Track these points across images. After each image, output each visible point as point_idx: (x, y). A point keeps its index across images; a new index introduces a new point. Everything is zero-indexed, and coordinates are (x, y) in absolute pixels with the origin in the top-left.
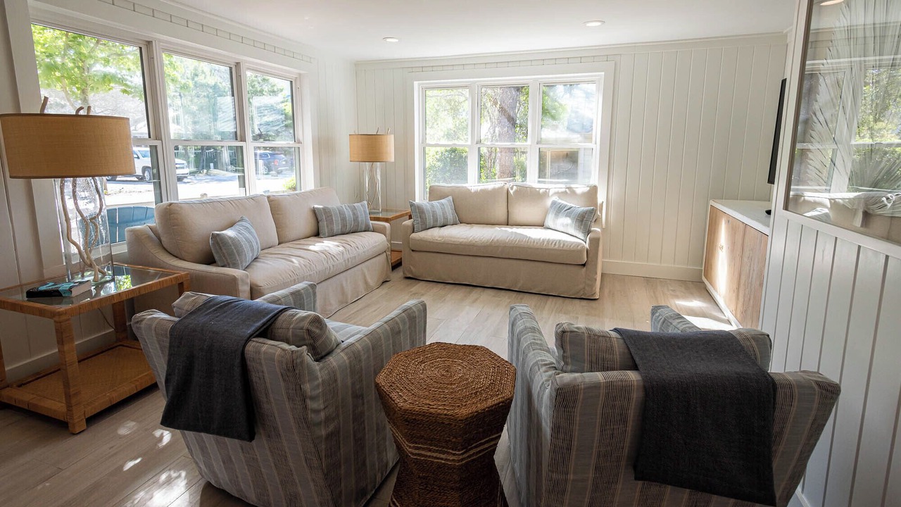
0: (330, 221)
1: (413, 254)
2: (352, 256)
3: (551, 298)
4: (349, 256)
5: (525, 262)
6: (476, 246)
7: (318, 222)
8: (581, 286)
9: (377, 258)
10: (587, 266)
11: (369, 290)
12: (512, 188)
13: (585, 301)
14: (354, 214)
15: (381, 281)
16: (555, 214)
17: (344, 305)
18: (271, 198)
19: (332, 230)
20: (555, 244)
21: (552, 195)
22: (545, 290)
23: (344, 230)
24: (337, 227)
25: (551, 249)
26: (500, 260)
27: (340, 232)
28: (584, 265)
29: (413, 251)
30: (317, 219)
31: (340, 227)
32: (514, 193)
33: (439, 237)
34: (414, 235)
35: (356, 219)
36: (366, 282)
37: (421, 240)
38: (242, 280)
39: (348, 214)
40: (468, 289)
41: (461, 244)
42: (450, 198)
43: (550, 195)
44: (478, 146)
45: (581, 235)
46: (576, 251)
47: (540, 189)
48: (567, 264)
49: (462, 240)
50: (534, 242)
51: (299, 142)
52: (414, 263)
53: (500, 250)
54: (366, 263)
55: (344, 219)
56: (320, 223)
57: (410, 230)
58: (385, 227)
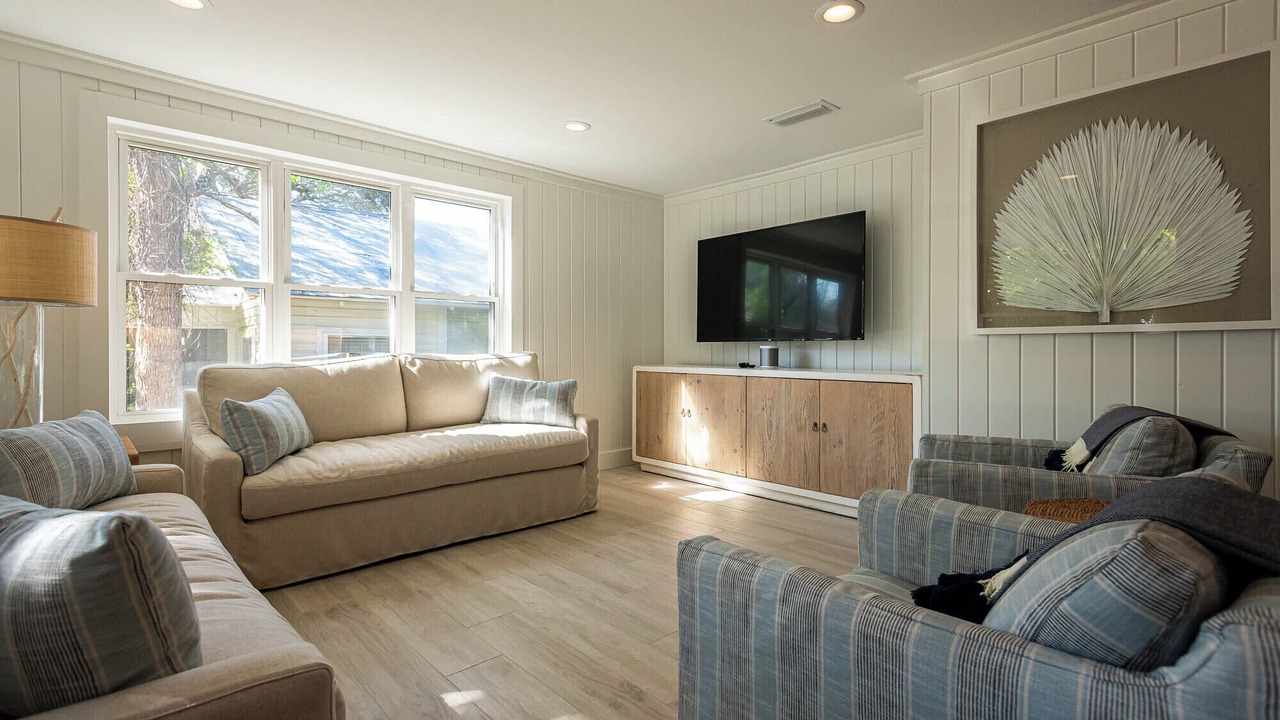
8: (584, 496)
10: (587, 463)
12: (413, 364)
16: (514, 397)
28: (582, 464)
32: (419, 371)
34: (251, 482)
42: (283, 391)
45: (567, 421)
46: (575, 445)
47: (462, 361)
48: (564, 467)
49: (390, 466)
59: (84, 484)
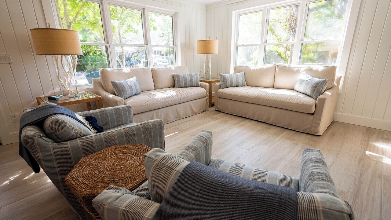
0: (179, 81)
1: (219, 99)
2: (183, 97)
3: (288, 130)
4: (181, 97)
5: (275, 109)
6: (249, 98)
7: (174, 81)
8: (309, 126)
9: (201, 99)
10: (315, 115)
11: (194, 114)
12: (278, 68)
13: (310, 136)
14: (191, 78)
15: (202, 110)
16: (300, 83)
17: (178, 119)
18: (153, 69)
19: (179, 85)
20: (294, 100)
21: (302, 72)
22: (285, 126)
23: (186, 86)
24: (182, 84)
25: (291, 103)
26: (261, 106)
27: (183, 86)
28: (313, 114)
29: (219, 98)
30: (174, 80)
31: (184, 84)
33: (231, 92)
34: (220, 90)
35: (192, 80)
36: (192, 110)
37: (222, 93)
38: (120, 102)
39: (188, 78)
40: (242, 119)
41: (241, 96)
42: (243, 72)
43: (300, 72)
44: (265, 44)
46: (309, 106)
47: (296, 68)
48: (301, 112)
50: (281, 98)
51: (176, 46)
52: (220, 104)
53: (261, 100)
54: (193, 101)
55: (185, 80)
56: (175, 81)
57: (218, 88)
58: (206, 85)
59: (186, 83)
